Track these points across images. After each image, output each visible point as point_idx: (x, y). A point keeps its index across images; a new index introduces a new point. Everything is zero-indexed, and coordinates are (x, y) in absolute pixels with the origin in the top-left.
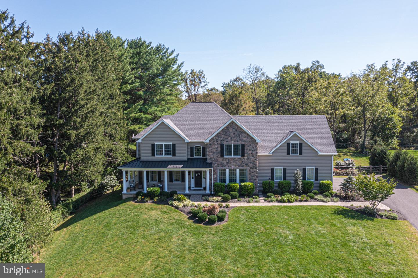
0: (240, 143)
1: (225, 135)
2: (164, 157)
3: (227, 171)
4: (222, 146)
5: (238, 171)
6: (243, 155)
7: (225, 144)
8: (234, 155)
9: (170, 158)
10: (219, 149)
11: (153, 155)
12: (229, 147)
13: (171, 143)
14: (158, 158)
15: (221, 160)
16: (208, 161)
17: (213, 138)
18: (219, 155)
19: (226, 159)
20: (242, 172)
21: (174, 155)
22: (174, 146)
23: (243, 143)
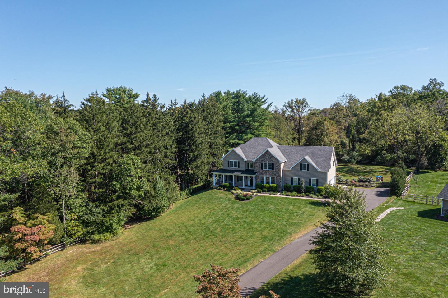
0: (271, 163)
1: (264, 157)
2: (234, 168)
3: (265, 177)
4: (262, 164)
5: (270, 178)
6: (273, 169)
7: (264, 162)
8: (269, 169)
9: (237, 168)
10: (261, 165)
11: (229, 166)
12: (266, 164)
13: (237, 161)
14: (231, 168)
15: (261, 171)
16: (255, 171)
17: (257, 159)
18: (261, 169)
19: (264, 171)
20: (273, 179)
21: (239, 167)
22: (239, 162)
23: (273, 162)
